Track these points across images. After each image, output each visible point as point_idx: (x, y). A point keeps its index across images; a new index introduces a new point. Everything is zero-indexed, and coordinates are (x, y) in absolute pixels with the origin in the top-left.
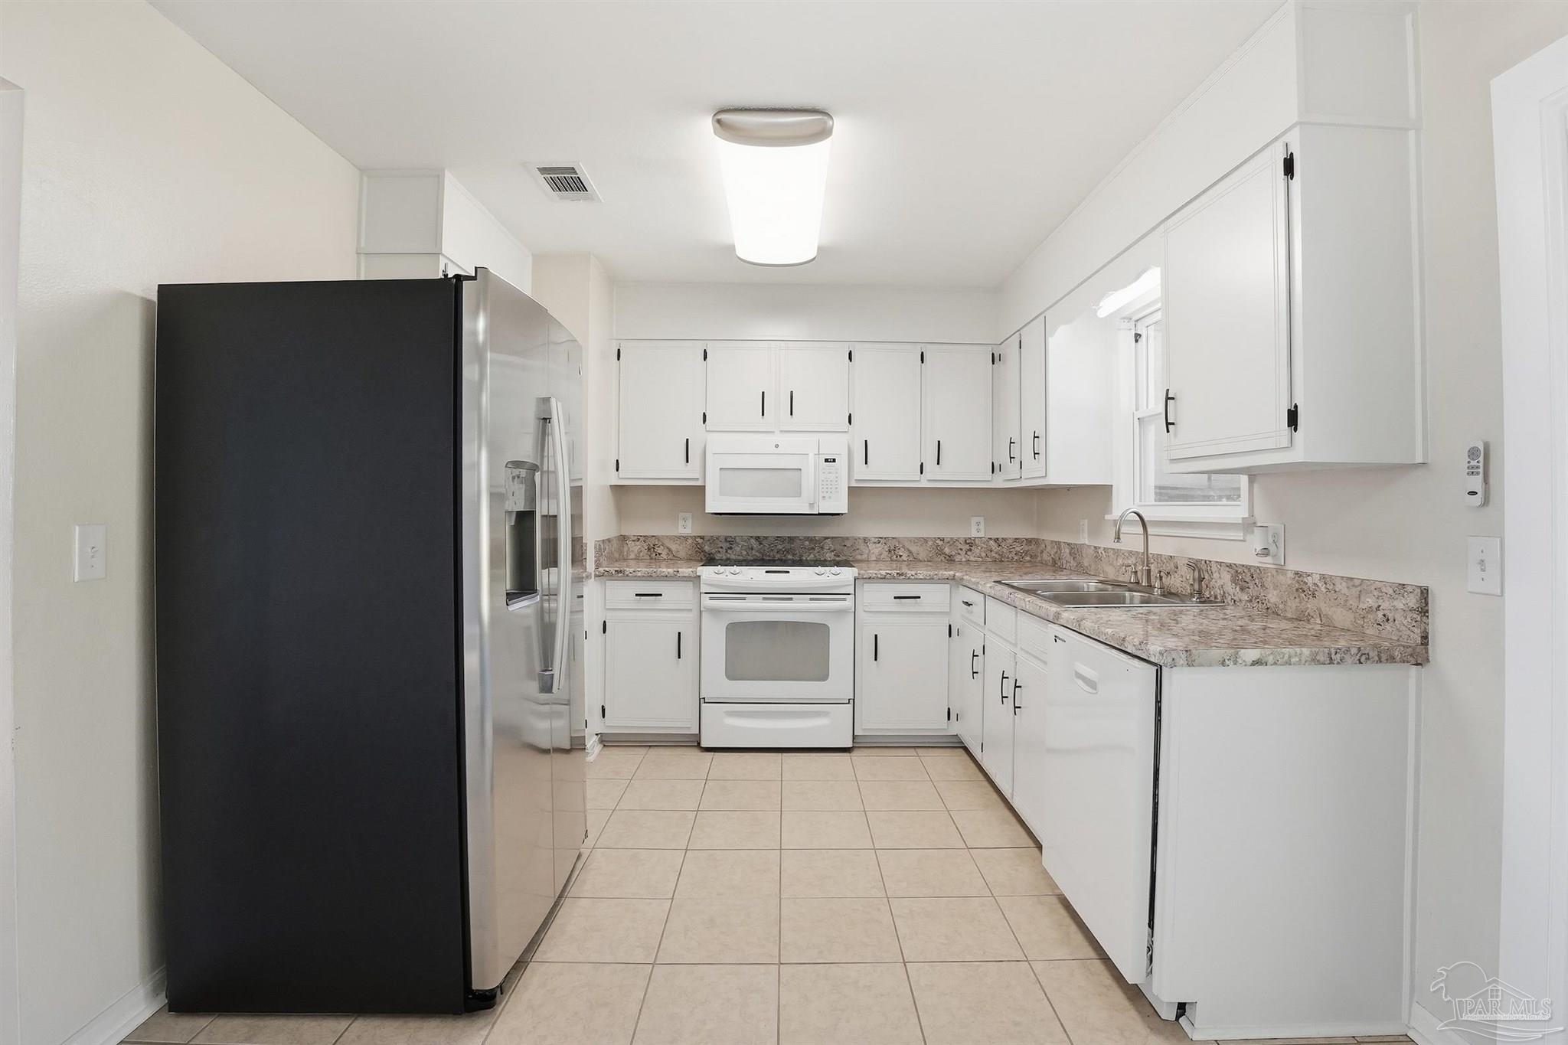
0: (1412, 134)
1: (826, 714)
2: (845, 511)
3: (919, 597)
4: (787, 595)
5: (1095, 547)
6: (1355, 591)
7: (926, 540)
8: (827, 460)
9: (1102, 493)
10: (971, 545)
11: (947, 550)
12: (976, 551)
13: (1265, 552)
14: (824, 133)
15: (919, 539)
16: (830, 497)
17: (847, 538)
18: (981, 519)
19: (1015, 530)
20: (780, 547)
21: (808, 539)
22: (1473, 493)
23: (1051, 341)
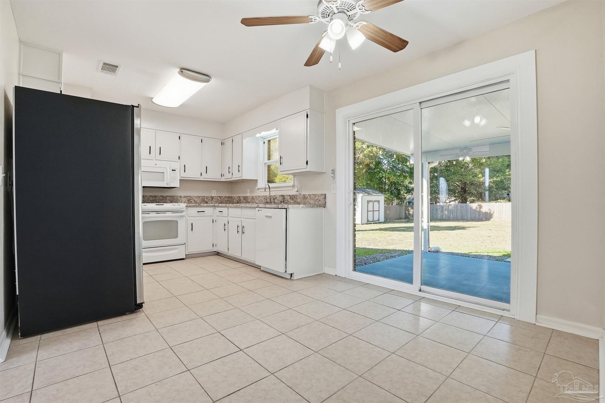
0: (325, 114)
1: (177, 249)
2: (179, 186)
3: (204, 212)
4: (165, 212)
5: (252, 196)
6: (314, 196)
7: (199, 197)
8: (173, 170)
9: (256, 181)
10: (212, 198)
11: (206, 200)
12: (214, 200)
13: (297, 191)
14: (207, 81)
15: (197, 196)
16: (174, 182)
17: (175, 196)
18: (215, 191)
19: (225, 194)
20: (151, 199)
21: (161, 196)
22: (332, 177)
23: (244, 141)
